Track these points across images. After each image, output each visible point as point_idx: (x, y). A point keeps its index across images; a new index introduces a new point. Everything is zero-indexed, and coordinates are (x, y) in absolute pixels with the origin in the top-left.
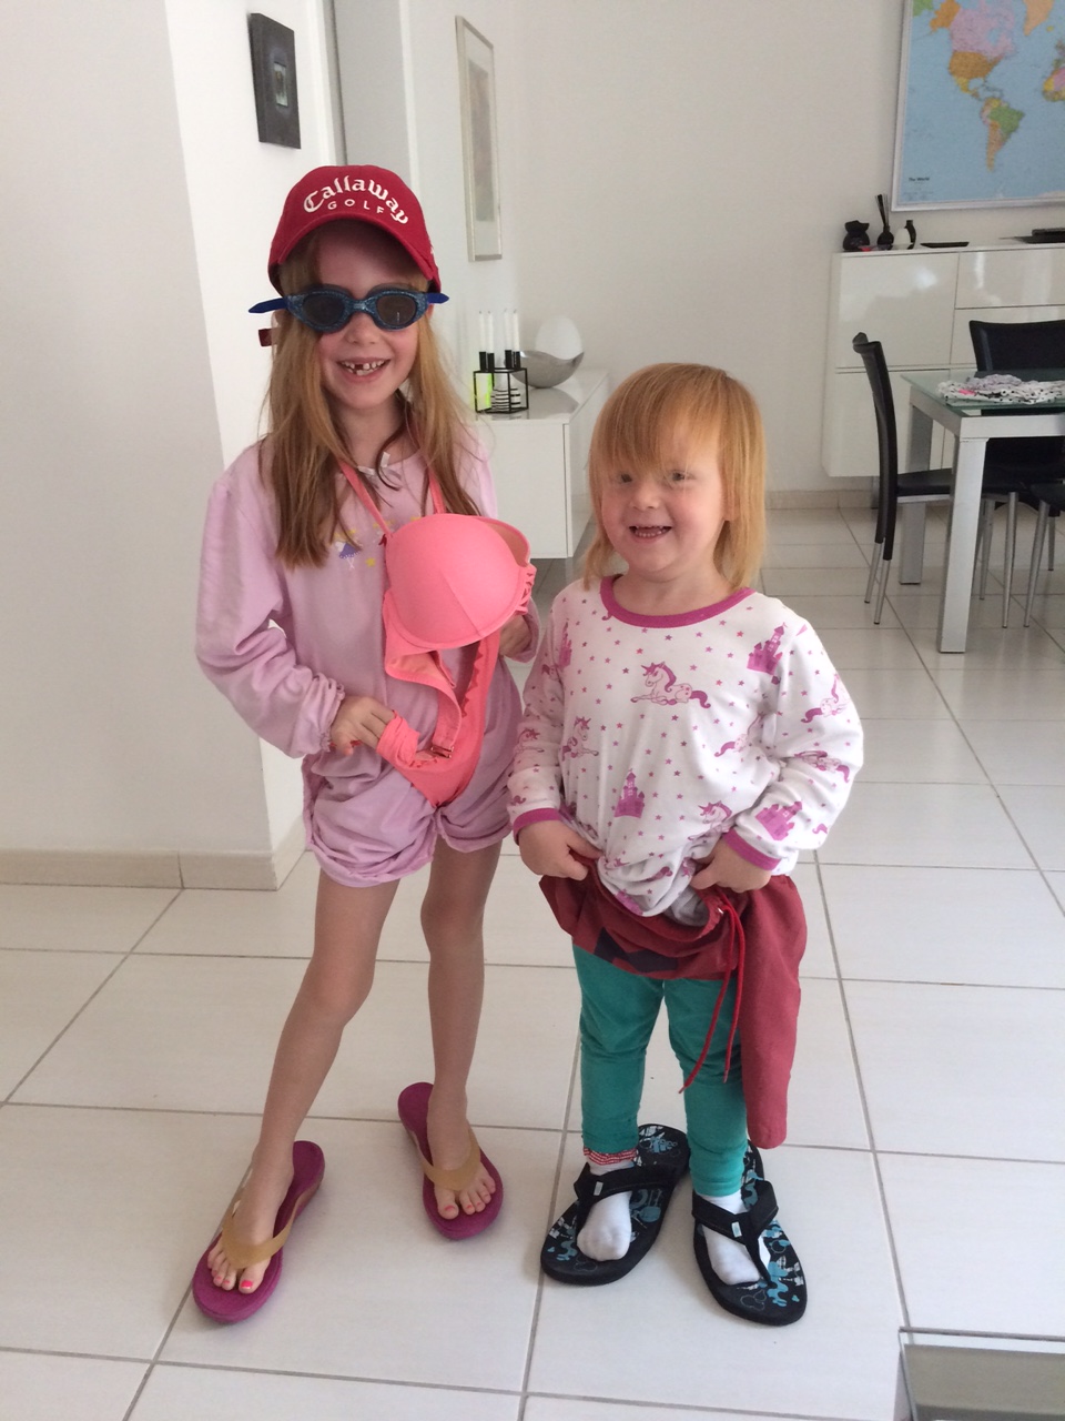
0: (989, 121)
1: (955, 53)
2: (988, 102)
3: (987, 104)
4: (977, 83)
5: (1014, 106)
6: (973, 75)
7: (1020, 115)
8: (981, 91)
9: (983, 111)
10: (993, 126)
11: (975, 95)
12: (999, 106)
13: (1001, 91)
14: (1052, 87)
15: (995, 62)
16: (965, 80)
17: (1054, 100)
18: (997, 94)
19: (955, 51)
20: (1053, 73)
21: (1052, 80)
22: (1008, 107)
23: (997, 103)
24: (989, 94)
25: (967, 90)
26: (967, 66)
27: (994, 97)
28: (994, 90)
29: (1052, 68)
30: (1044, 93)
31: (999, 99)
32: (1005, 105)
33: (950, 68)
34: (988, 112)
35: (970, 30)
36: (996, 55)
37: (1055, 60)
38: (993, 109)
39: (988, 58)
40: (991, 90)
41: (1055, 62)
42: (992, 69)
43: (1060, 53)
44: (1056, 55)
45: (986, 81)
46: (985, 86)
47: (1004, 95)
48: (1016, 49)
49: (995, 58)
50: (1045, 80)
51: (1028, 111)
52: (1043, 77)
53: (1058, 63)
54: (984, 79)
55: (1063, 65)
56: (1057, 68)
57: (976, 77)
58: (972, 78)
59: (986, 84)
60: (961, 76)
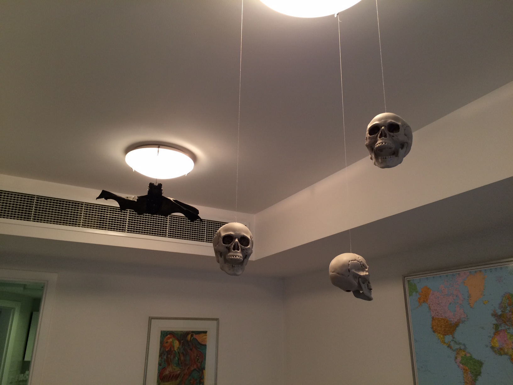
0: (461, 366)
1: (433, 318)
2: (458, 351)
3: (458, 354)
4: (448, 338)
5: (474, 356)
6: (445, 333)
7: (481, 364)
8: (452, 344)
9: (456, 358)
10: (465, 371)
11: (449, 346)
12: (465, 355)
13: (464, 345)
14: (496, 344)
15: (456, 325)
16: (442, 336)
17: (501, 354)
18: (462, 347)
19: (433, 317)
20: (495, 334)
21: (496, 339)
22: (471, 357)
23: (463, 353)
24: (457, 347)
25: (445, 343)
26: (441, 327)
27: (461, 349)
28: (460, 344)
29: (494, 331)
30: (493, 348)
31: (465, 351)
32: (468, 355)
33: (432, 328)
34: (459, 359)
35: (438, 304)
36: (456, 320)
37: (494, 324)
38: (462, 357)
39: (452, 322)
40: (458, 344)
41: (494, 326)
42: (456, 329)
43: (496, 320)
44: (494, 321)
45: (454, 338)
46: (454, 341)
47: (467, 348)
48: (467, 316)
49: (456, 322)
50: (491, 339)
51: (485, 361)
52: (489, 337)
53: (497, 326)
54: (452, 336)
55: (500, 329)
56: (497, 330)
57: (448, 334)
58: (445, 335)
59: (454, 340)
60: (439, 333)
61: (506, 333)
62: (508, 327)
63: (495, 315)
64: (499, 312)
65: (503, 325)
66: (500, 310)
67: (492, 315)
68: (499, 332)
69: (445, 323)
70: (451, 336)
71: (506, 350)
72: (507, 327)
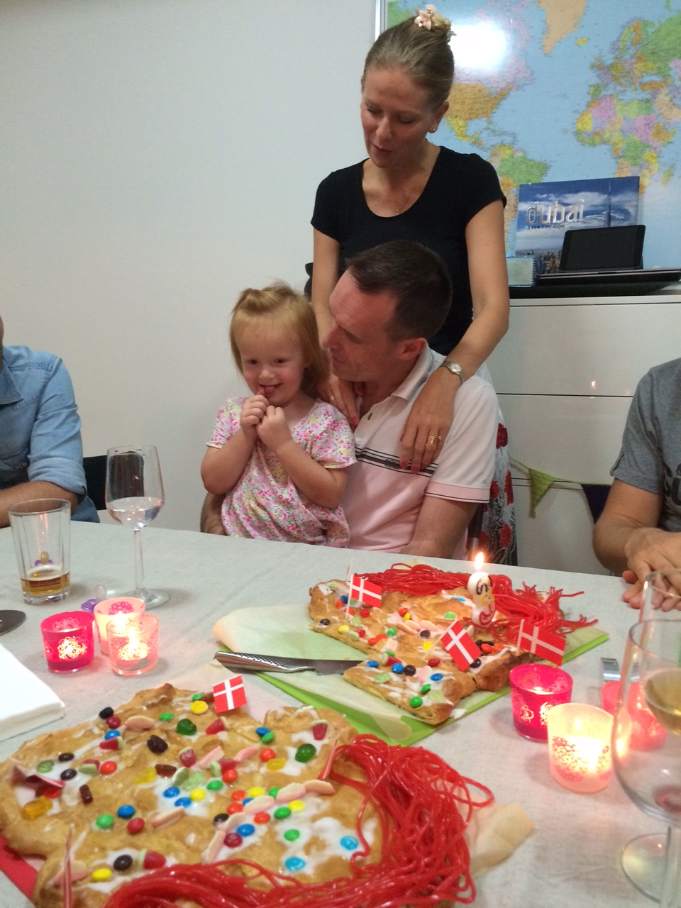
2: (496, 149)
3: (494, 155)
4: (477, 125)
5: (530, 156)
6: (471, 116)
7: (543, 168)
8: (484, 136)
11: (476, 142)
12: (512, 156)
13: (514, 135)
14: (589, 124)
15: (503, 95)
16: (461, 123)
17: (593, 145)
18: (508, 139)
20: (589, 105)
21: (590, 115)
22: (525, 158)
23: (509, 152)
24: (496, 140)
25: (466, 136)
26: (463, 103)
27: (502, 144)
28: (503, 133)
29: (589, 98)
30: (578, 134)
31: (511, 145)
32: (520, 154)
36: (503, 85)
37: (591, 86)
38: (502, 161)
39: (493, 90)
40: (498, 135)
41: (592, 88)
42: (499, 104)
43: (599, 76)
44: (593, 78)
45: (490, 123)
46: (489, 129)
47: (517, 141)
48: (532, 74)
49: (502, 89)
50: (577, 116)
51: (554, 162)
52: (574, 112)
53: (597, 88)
54: (488, 120)
55: (603, 93)
56: (596, 97)
57: (477, 117)
58: (471, 119)
59: (491, 127)
60: (456, 117)
61: (615, 101)
62: (622, 89)
63: (599, 67)
64: (609, 59)
65: (611, 86)
66: (612, 56)
67: (592, 67)
68: (600, 101)
69: (474, 95)
70: (486, 119)
71: (607, 135)
72: (619, 88)
